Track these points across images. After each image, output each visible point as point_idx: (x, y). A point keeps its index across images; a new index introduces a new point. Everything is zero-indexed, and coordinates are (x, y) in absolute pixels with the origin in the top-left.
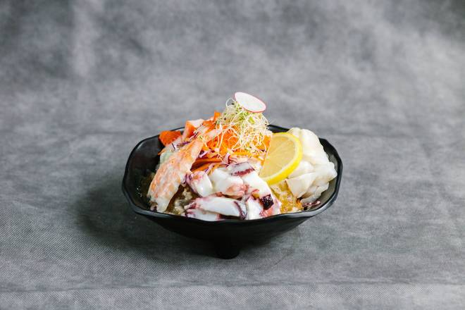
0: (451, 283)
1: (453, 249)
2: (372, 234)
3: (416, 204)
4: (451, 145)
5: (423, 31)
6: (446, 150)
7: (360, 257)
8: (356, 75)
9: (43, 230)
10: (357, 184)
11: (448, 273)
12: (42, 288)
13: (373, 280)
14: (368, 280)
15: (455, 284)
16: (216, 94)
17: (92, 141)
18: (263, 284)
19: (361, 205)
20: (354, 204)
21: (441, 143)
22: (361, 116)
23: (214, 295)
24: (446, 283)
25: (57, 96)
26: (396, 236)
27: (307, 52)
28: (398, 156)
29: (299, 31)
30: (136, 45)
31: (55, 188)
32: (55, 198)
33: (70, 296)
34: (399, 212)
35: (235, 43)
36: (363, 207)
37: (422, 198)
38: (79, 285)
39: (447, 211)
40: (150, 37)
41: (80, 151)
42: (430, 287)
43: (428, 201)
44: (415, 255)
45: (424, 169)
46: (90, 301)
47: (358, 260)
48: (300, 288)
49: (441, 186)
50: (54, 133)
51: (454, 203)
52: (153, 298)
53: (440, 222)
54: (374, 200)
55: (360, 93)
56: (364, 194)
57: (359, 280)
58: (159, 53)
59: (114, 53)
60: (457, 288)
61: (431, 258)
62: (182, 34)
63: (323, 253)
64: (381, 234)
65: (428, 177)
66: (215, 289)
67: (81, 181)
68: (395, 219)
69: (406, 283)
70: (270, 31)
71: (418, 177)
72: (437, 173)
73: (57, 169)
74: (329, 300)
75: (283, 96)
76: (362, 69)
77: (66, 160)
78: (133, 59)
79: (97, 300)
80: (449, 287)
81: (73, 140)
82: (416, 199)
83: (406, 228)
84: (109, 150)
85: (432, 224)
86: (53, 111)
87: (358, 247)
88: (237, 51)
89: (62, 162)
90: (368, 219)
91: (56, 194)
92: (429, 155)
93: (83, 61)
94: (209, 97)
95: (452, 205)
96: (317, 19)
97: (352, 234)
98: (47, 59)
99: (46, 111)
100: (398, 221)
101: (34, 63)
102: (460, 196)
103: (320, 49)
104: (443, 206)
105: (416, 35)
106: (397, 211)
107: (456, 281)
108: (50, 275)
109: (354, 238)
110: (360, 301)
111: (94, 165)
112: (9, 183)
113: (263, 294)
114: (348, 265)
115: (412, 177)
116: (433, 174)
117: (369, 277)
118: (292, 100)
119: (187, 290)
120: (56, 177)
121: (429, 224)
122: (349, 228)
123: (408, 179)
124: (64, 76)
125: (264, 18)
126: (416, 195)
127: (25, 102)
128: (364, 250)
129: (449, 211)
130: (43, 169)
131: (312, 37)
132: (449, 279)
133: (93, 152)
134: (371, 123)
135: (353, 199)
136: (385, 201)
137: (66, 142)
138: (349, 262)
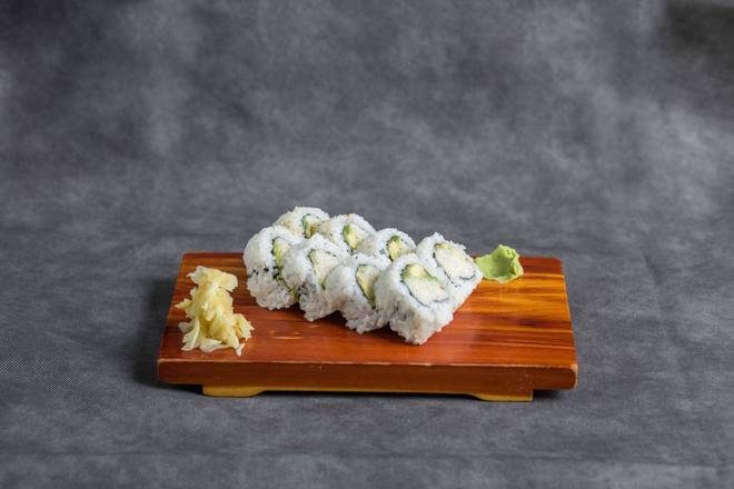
0: (666, 463)
1: (677, 414)
3: (632, 349)
4: (693, 268)
6: (684, 274)
7: (540, 422)
8: (563, 163)
11: (665, 447)
12: (76, 450)
13: (553, 455)
14: (547, 454)
15: (672, 464)
16: (356, 185)
17: (168, 247)
18: (394, 455)
21: (679, 265)
22: (566, 223)
23: (321, 467)
24: (659, 462)
25: (124, 182)
26: (597, 394)
27: (493, 127)
28: (615, 281)
29: (480, 97)
30: (241, 113)
31: (110, 312)
32: (108, 327)
33: (114, 463)
34: (604, 361)
35: (386, 113)
37: (642, 341)
38: (129, 449)
39: (675, 361)
40: (262, 101)
41: (150, 262)
42: (636, 467)
43: (650, 345)
44: (622, 421)
45: (649, 301)
46: (143, 470)
47: (536, 426)
48: (446, 462)
49: (672, 325)
51: (688, 350)
52: (232, 469)
53: (663, 375)
55: (569, 189)
57: (534, 453)
58: (273, 124)
59: (208, 123)
60: (674, 470)
61: (645, 426)
62: (309, 97)
63: (486, 413)
65: (655, 312)
66: (322, 460)
67: (147, 303)
68: (599, 370)
69: (602, 460)
70: (438, 96)
71: (640, 312)
72: (668, 307)
73: (115, 287)
74: (487, 481)
75: (454, 191)
76: (573, 156)
77: (129, 274)
78: (236, 133)
80: (663, 468)
81: (140, 245)
82: (633, 342)
83: (613, 383)
85: (651, 379)
86: (117, 204)
88: (389, 124)
89: (123, 276)
91: (110, 321)
92: (659, 282)
94: (344, 191)
95: (683, 353)
96: (508, 81)
98: (111, 129)
99: (107, 205)
100: (603, 373)
101: (93, 134)
102: (698, 340)
103: (512, 125)
104: (670, 353)
105: (654, 107)
106: (602, 358)
107: (676, 460)
108: (90, 434)
110: (532, 485)
112: (44, 304)
113: (392, 469)
114: (522, 432)
115: (631, 311)
116: (663, 308)
117: (550, 450)
118: (466, 197)
119: (282, 460)
120: (110, 297)
121: (646, 379)
123: (624, 314)
124: (135, 156)
126: (633, 337)
127: (77, 192)
128: (548, 412)
129: (679, 361)
130: (94, 286)
132: (665, 456)
134: (579, 234)
136: (587, 344)
137: (131, 247)
138: (523, 428)
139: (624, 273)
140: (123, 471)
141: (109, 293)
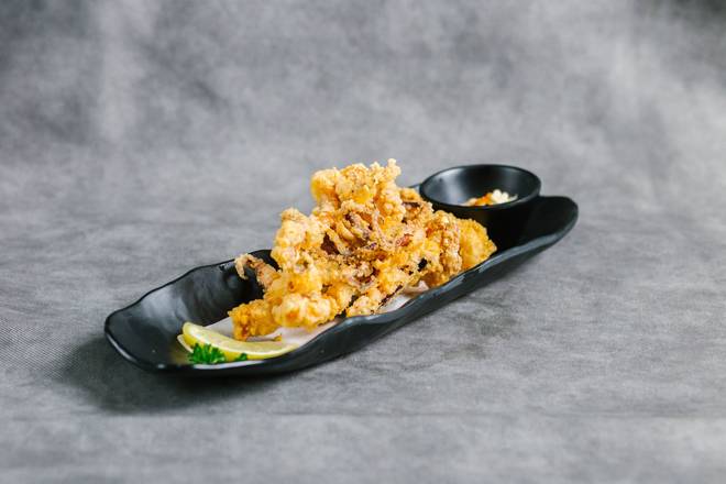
2: (612, 356)
3: (689, 317)
5: (689, 81)
8: (578, 149)
9: (32, 342)
10: (583, 291)
17: (126, 233)
19: (591, 319)
20: (579, 318)
23: (332, 429)
25: (69, 172)
27: (496, 110)
28: (653, 259)
30: (206, 93)
31: (58, 291)
32: (57, 304)
34: (658, 329)
35: (373, 93)
36: (595, 322)
37: (699, 310)
40: (230, 80)
41: (105, 245)
43: (709, 314)
45: (699, 275)
47: (589, 391)
50: (61, 223)
52: (221, 432)
54: (613, 312)
55: (585, 176)
56: (596, 304)
58: (244, 106)
59: (169, 104)
62: (285, 75)
63: (526, 379)
64: (629, 357)
65: (708, 285)
66: (333, 419)
67: (103, 282)
68: (653, 338)
70: (433, 74)
71: (690, 285)
73: (63, 268)
76: (588, 140)
77: (80, 256)
78: (200, 115)
79: (122, 435)
81: (91, 231)
82: (688, 311)
83: (673, 349)
84: (155, 245)
86: (61, 195)
87: (588, 373)
89: (73, 258)
90: (603, 337)
91: (59, 299)
92: (707, 260)
93: (114, 116)
96: (512, 56)
97: (578, 356)
98: (54, 110)
99: (49, 195)
100: (658, 340)
101: (33, 116)
103: (517, 106)
106: (655, 327)
108: (40, 404)
109: (581, 361)
110: (594, 443)
111: (127, 263)
114: (572, 396)
115: (679, 284)
116: (716, 281)
119: (284, 420)
120: (58, 277)
121: (713, 345)
122: (572, 349)
123: (671, 286)
124: (81, 140)
125: (422, 52)
126: (688, 307)
127: (13, 181)
128: (601, 378)
130: (38, 267)
131: (502, 84)
133: (127, 248)
135: (578, 311)
136: (634, 314)
137: (82, 233)
138: (574, 393)
139: (665, 252)
140: (84, 438)
141: (56, 274)
